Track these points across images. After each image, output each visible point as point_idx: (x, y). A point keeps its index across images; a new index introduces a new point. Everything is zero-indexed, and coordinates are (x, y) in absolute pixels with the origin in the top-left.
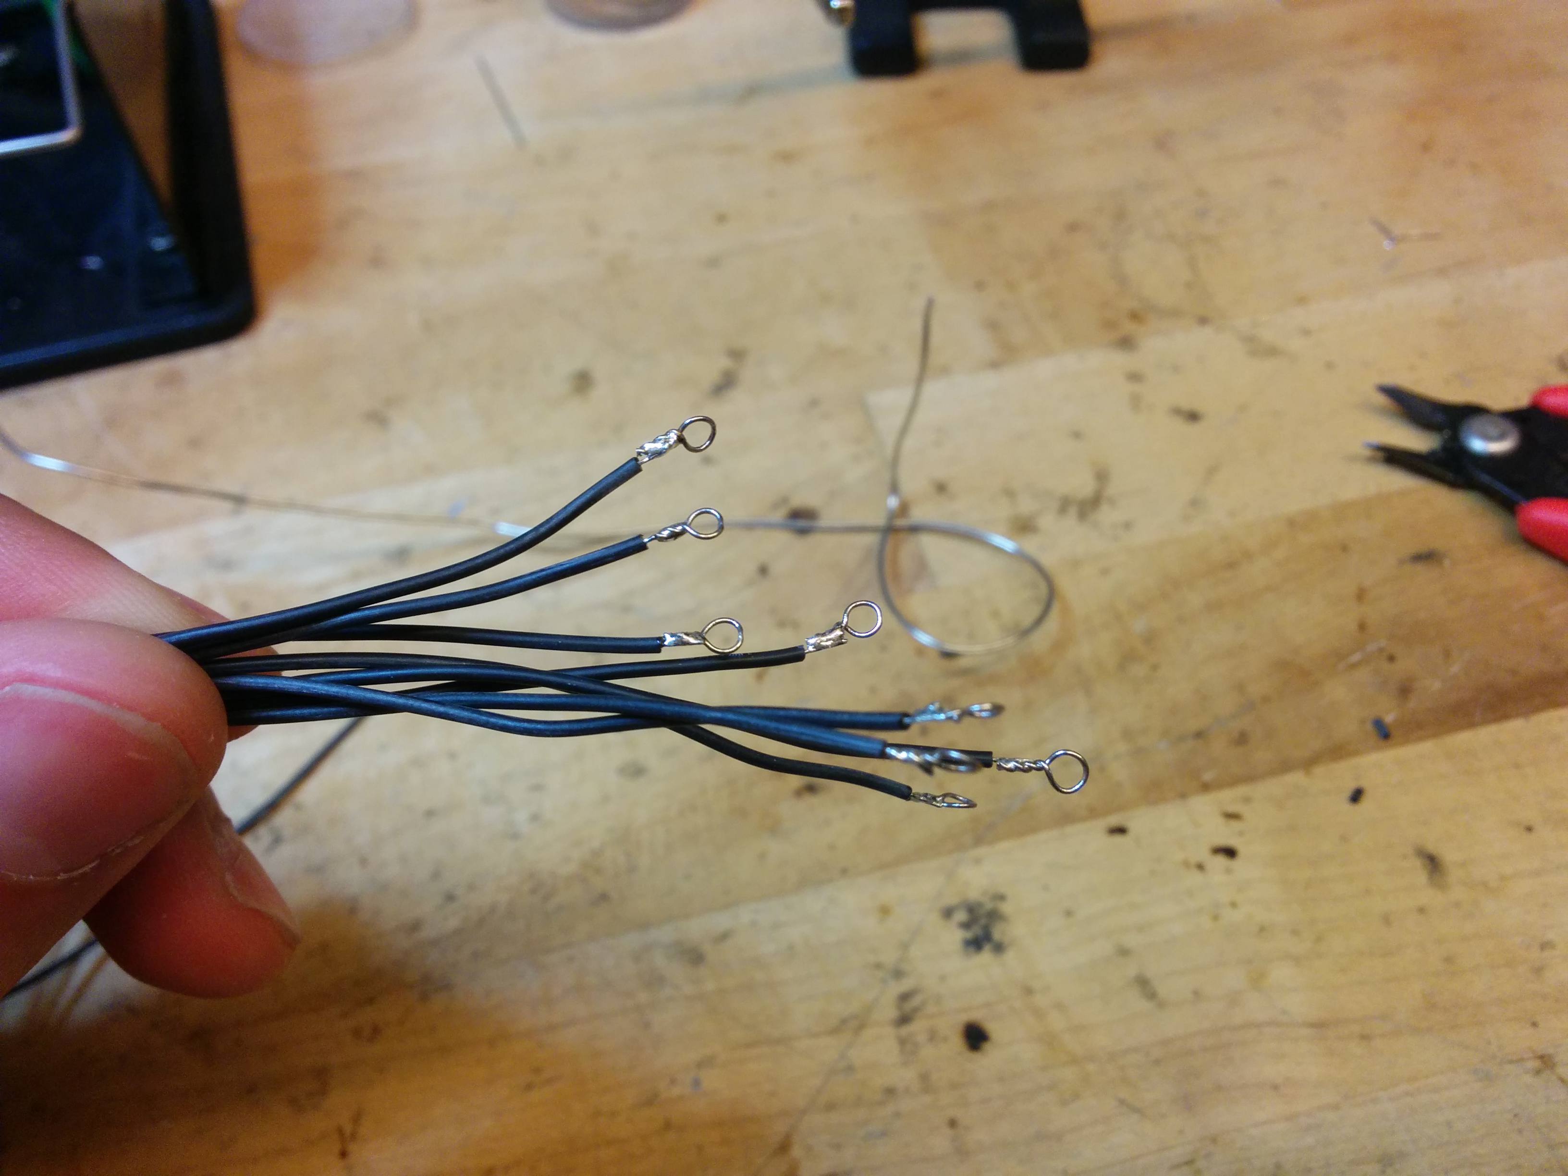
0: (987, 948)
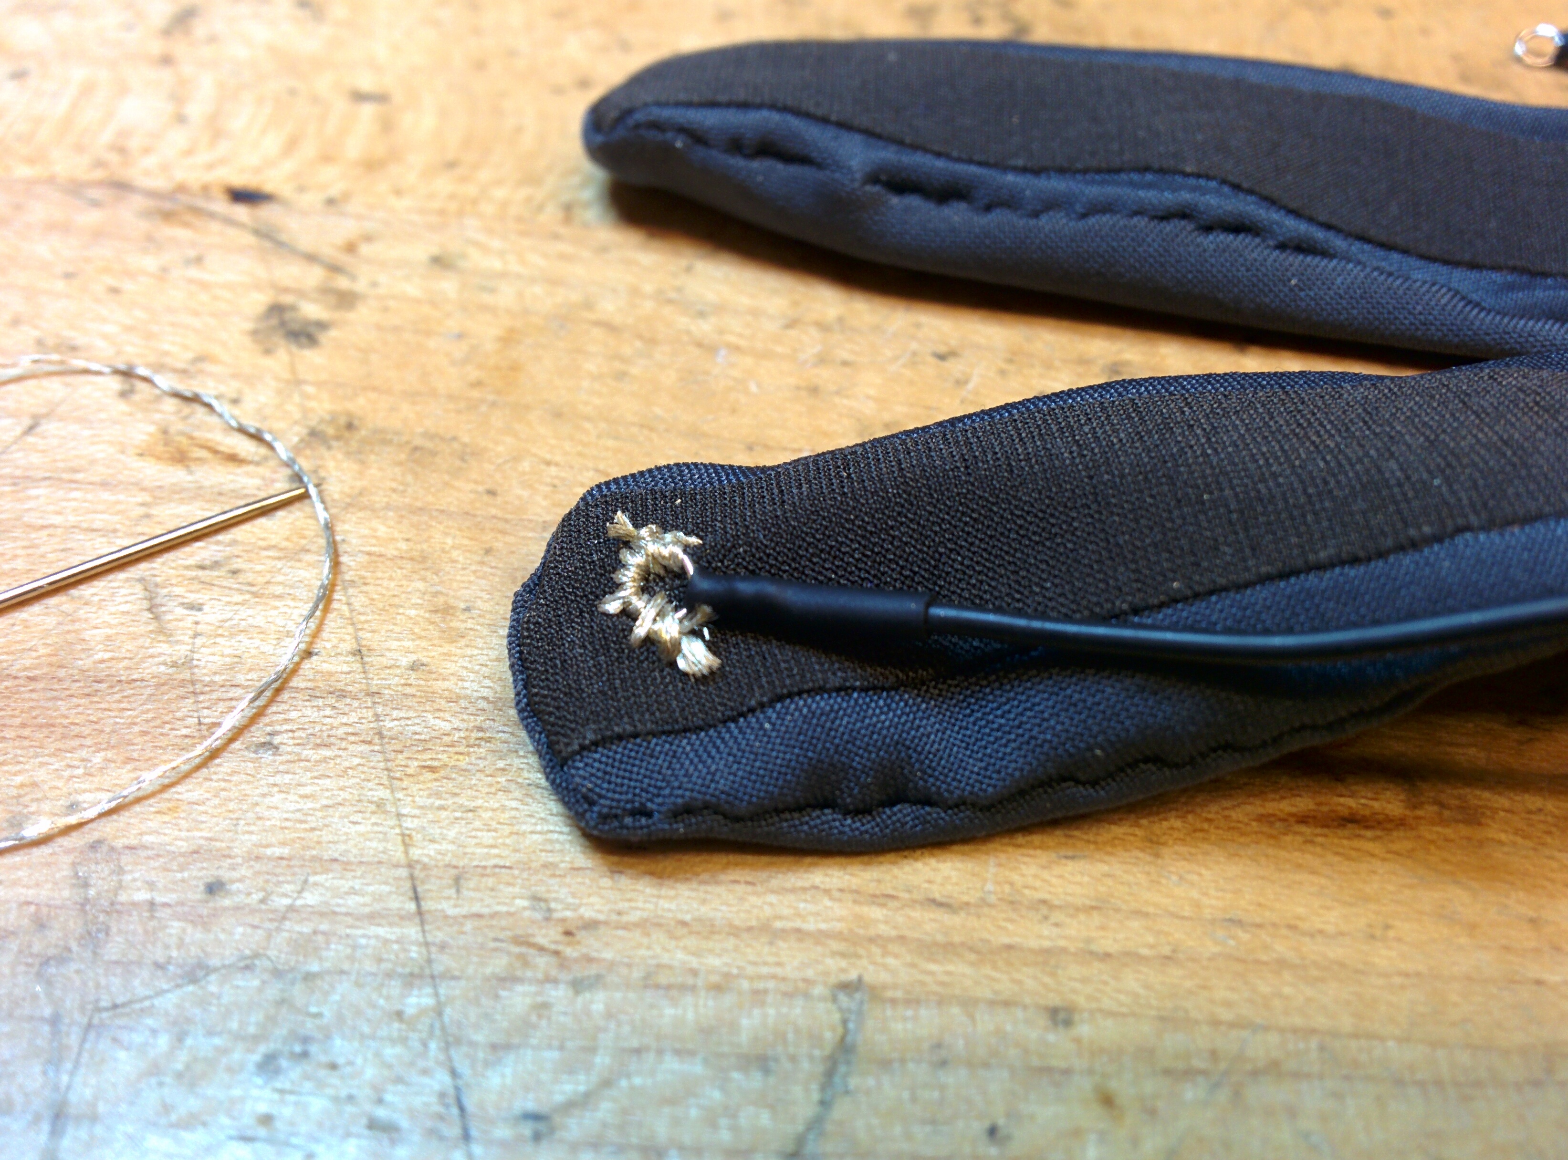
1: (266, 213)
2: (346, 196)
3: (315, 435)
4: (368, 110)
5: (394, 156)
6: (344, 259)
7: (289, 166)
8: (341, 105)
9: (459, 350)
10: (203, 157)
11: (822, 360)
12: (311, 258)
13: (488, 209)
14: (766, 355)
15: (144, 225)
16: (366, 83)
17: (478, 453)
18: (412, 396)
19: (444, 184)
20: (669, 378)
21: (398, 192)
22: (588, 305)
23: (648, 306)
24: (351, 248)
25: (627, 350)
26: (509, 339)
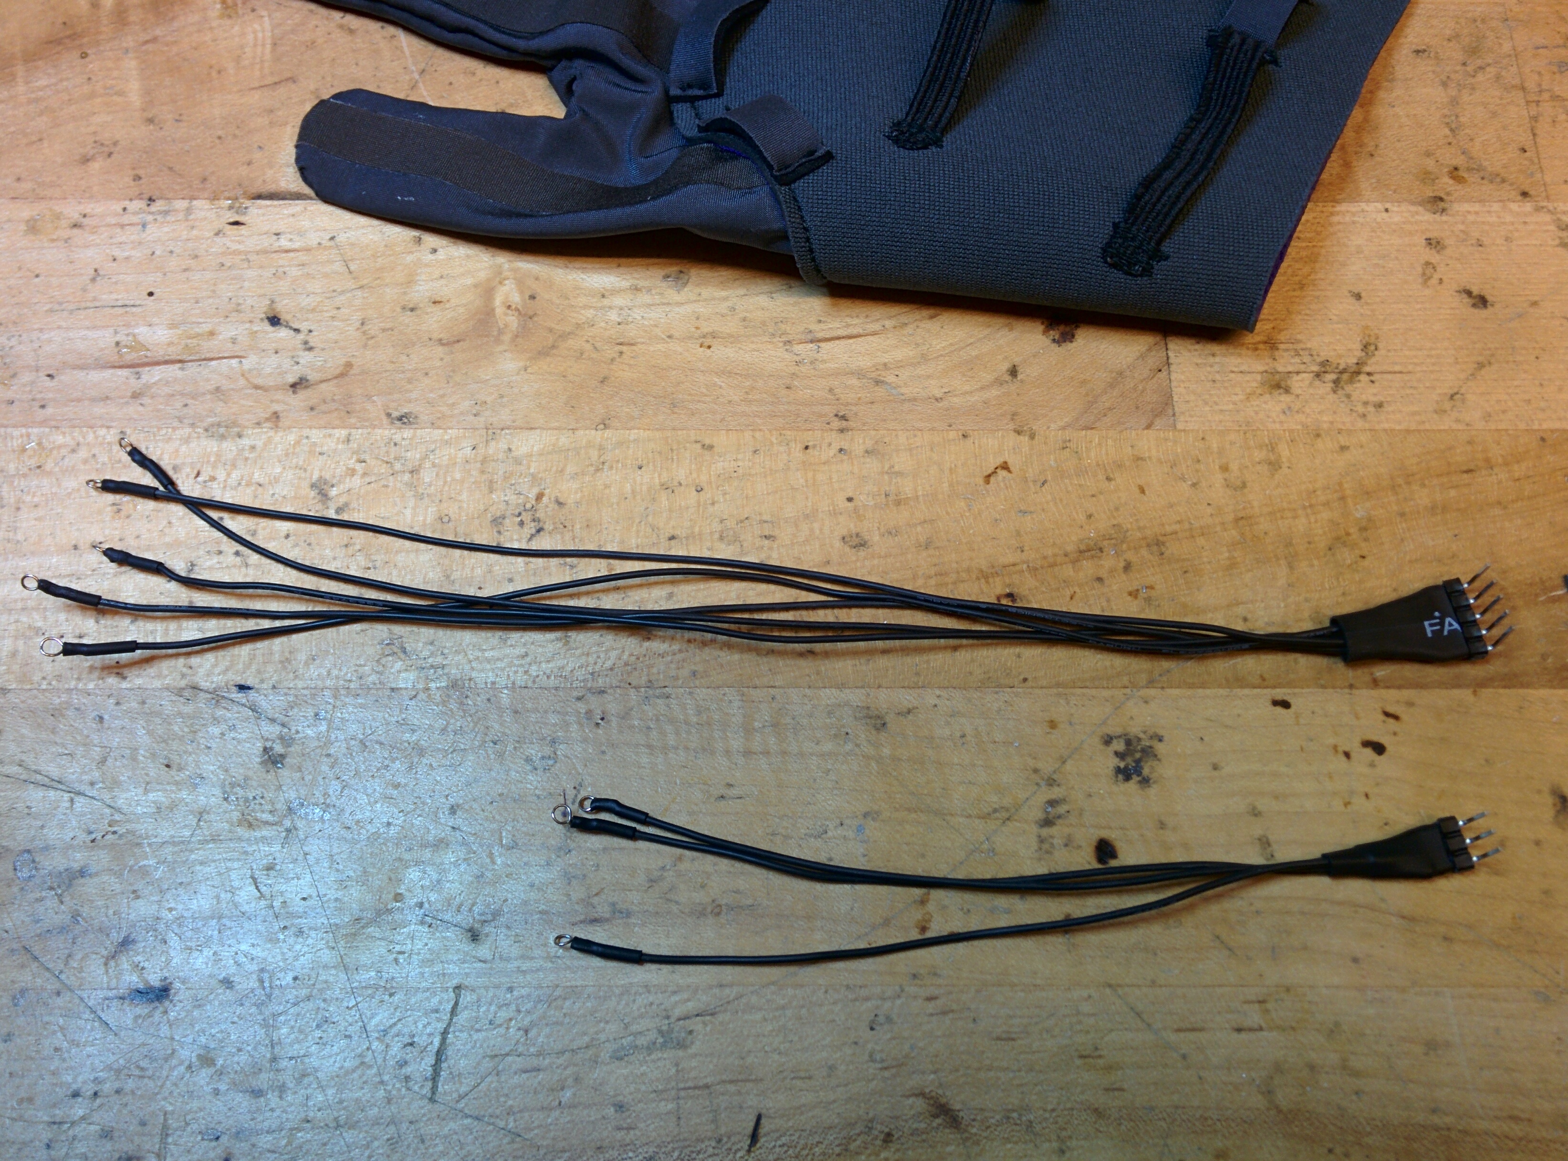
0: (1136, 779)
1: (251, 696)
2: (279, 682)
6: (285, 719)
10: (222, 667)
12: (273, 720)
15: (210, 710)
24: (286, 712)
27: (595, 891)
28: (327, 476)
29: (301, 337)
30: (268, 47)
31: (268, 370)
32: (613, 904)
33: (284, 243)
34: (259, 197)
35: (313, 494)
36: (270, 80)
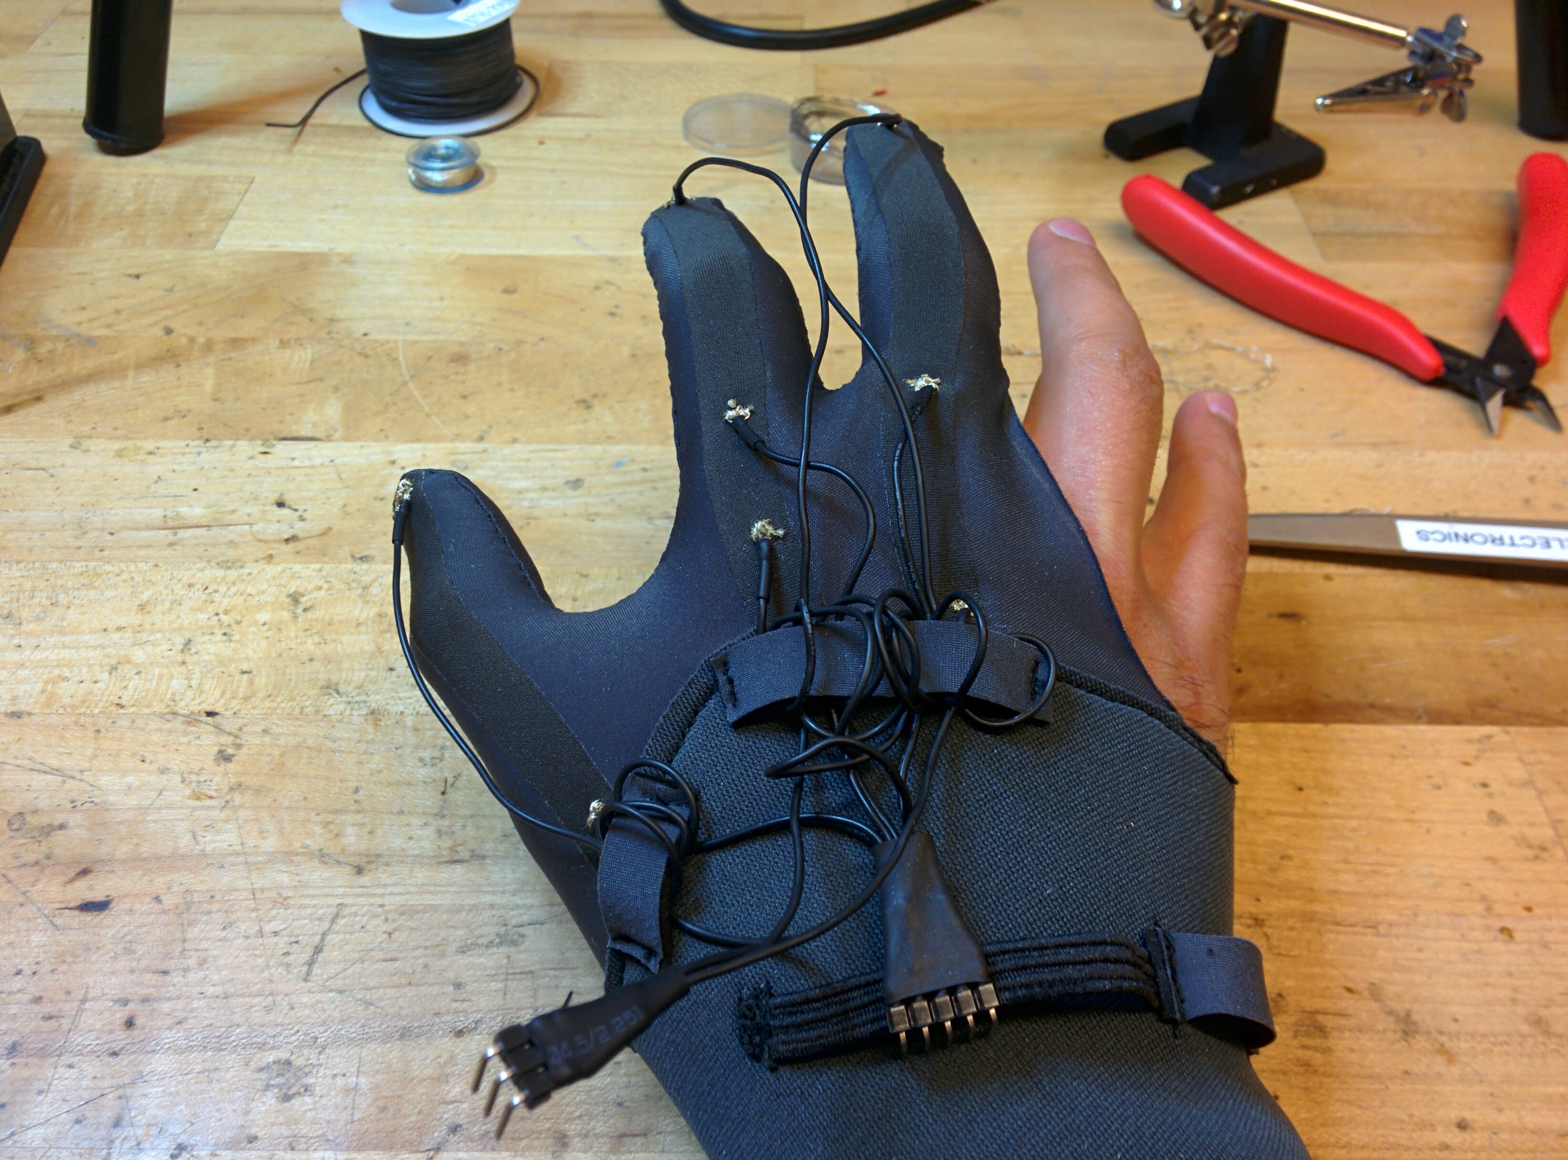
1: (217, 719)
2: (239, 711)
3: (231, 789)
4: (246, 676)
5: (253, 694)
6: (239, 733)
7: (222, 701)
8: (237, 676)
9: (268, 759)
10: (197, 701)
11: (365, 753)
12: (230, 734)
13: (279, 711)
14: (351, 752)
15: (183, 727)
16: (245, 668)
17: (272, 790)
18: (256, 775)
19: (267, 704)
20: (323, 762)
21: (254, 708)
22: (304, 741)
23: (321, 739)
24: (240, 729)
25: (313, 755)
26: (282, 755)
27: (460, 841)
28: (301, 590)
29: (298, 514)
30: (308, 363)
31: (270, 531)
32: (473, 851)
33: (296, 463)
34: (285, 439)
35: (288, 600)
36: (305, 379)
